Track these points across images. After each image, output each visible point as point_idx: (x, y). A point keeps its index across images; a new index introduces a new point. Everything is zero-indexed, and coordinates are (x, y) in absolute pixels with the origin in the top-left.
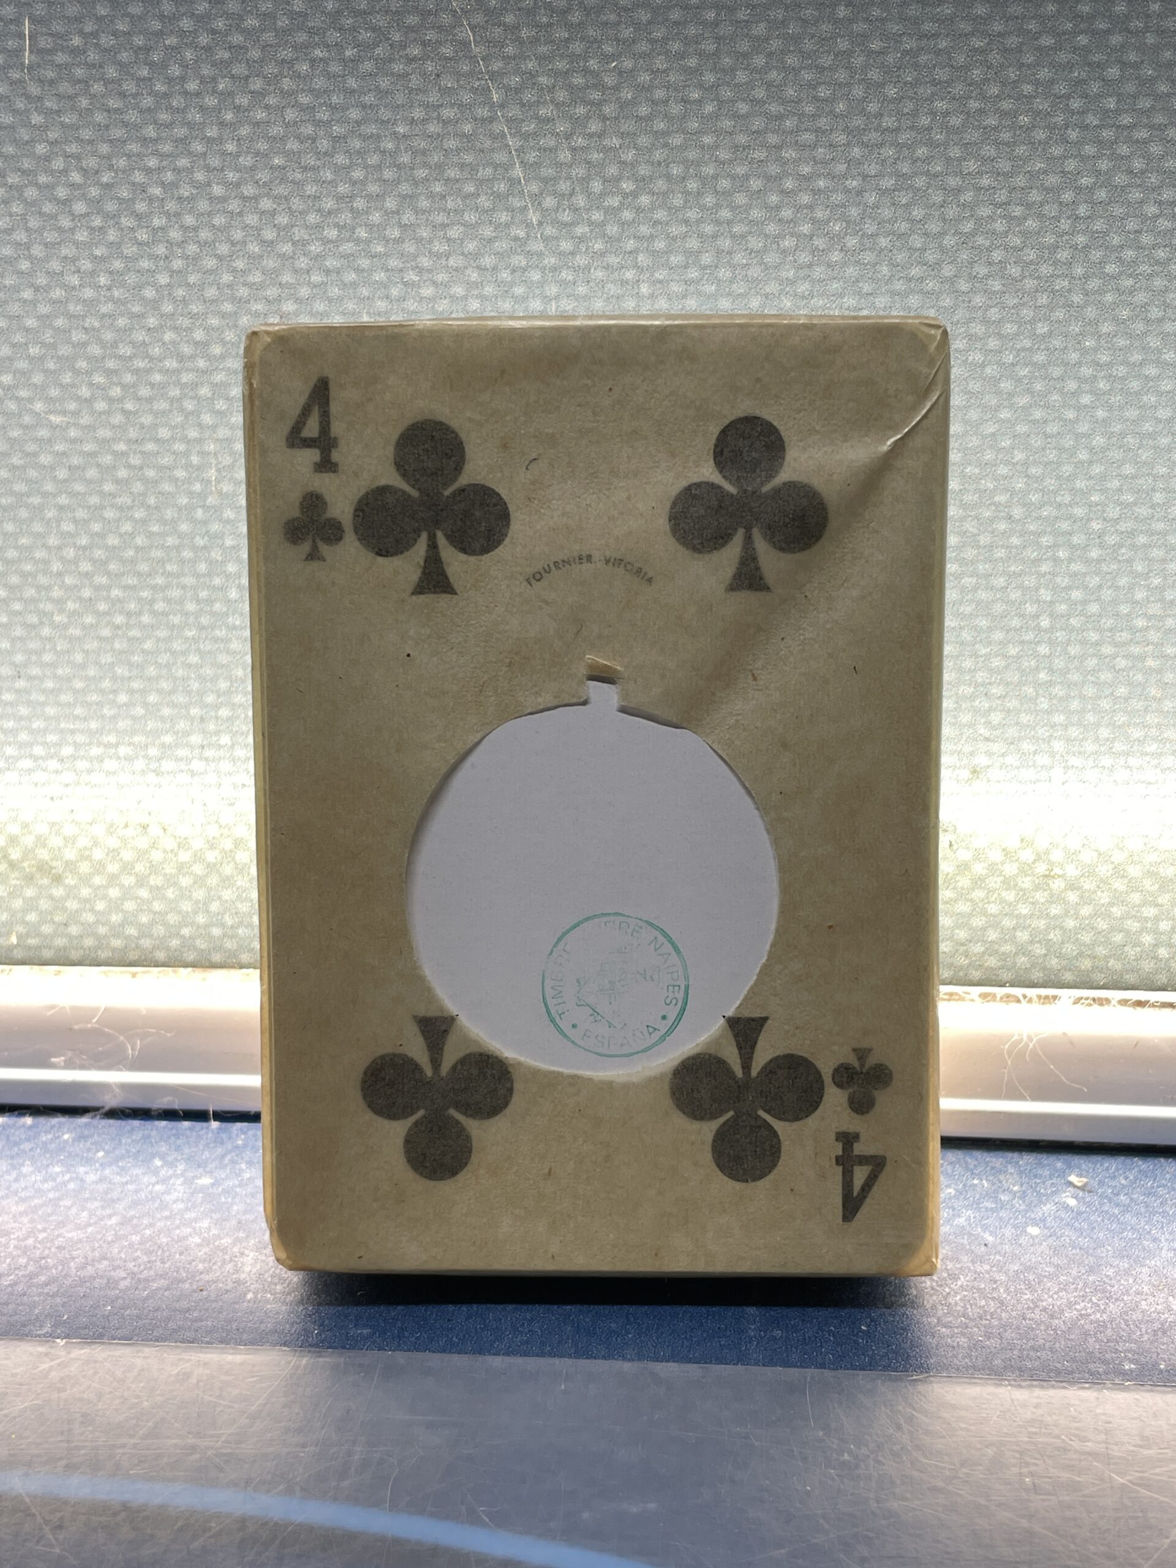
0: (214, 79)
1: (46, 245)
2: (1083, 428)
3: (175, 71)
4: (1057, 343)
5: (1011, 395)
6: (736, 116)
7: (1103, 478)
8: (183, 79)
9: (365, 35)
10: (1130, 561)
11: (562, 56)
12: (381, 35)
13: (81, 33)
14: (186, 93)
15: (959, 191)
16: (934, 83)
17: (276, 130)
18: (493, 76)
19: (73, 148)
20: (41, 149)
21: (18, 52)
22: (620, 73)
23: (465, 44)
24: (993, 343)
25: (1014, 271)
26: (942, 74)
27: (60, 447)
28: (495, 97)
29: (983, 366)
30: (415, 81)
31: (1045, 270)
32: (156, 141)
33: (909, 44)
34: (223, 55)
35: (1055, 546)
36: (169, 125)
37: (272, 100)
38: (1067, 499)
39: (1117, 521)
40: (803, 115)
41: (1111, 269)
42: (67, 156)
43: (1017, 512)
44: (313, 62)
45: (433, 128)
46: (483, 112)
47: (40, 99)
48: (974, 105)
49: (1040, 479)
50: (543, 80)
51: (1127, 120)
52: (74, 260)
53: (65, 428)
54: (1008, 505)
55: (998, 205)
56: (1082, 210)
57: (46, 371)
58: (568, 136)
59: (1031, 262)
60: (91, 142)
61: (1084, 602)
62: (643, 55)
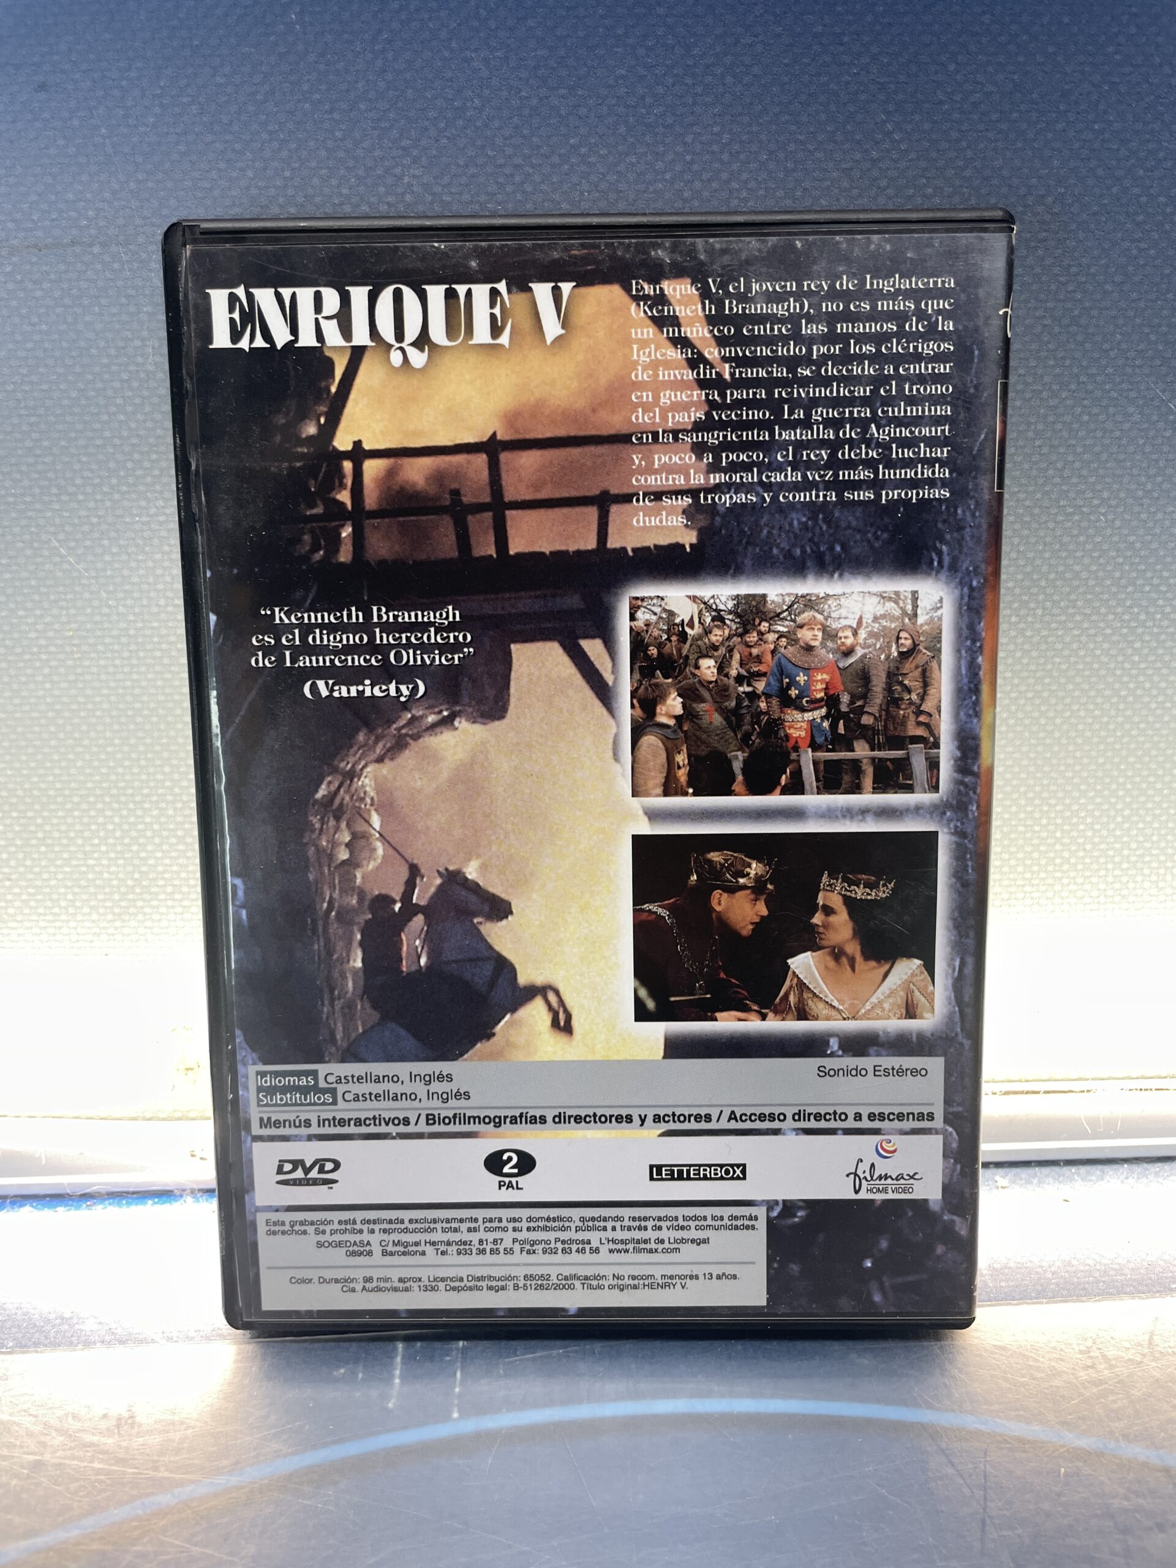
7: (1129, 829)
10: (1142, 869)
15: (1063, 698)
16: (1054, 650)
26: (1059, 646)
29: (1073, 778)
33: (1045, 633)
35: (1106, 863)
38: (1112, 840)
39: (1135, 850)
41: (1134, 732)
43: (1088, 847)
48: (1073, 659)
56: (1121, 706)
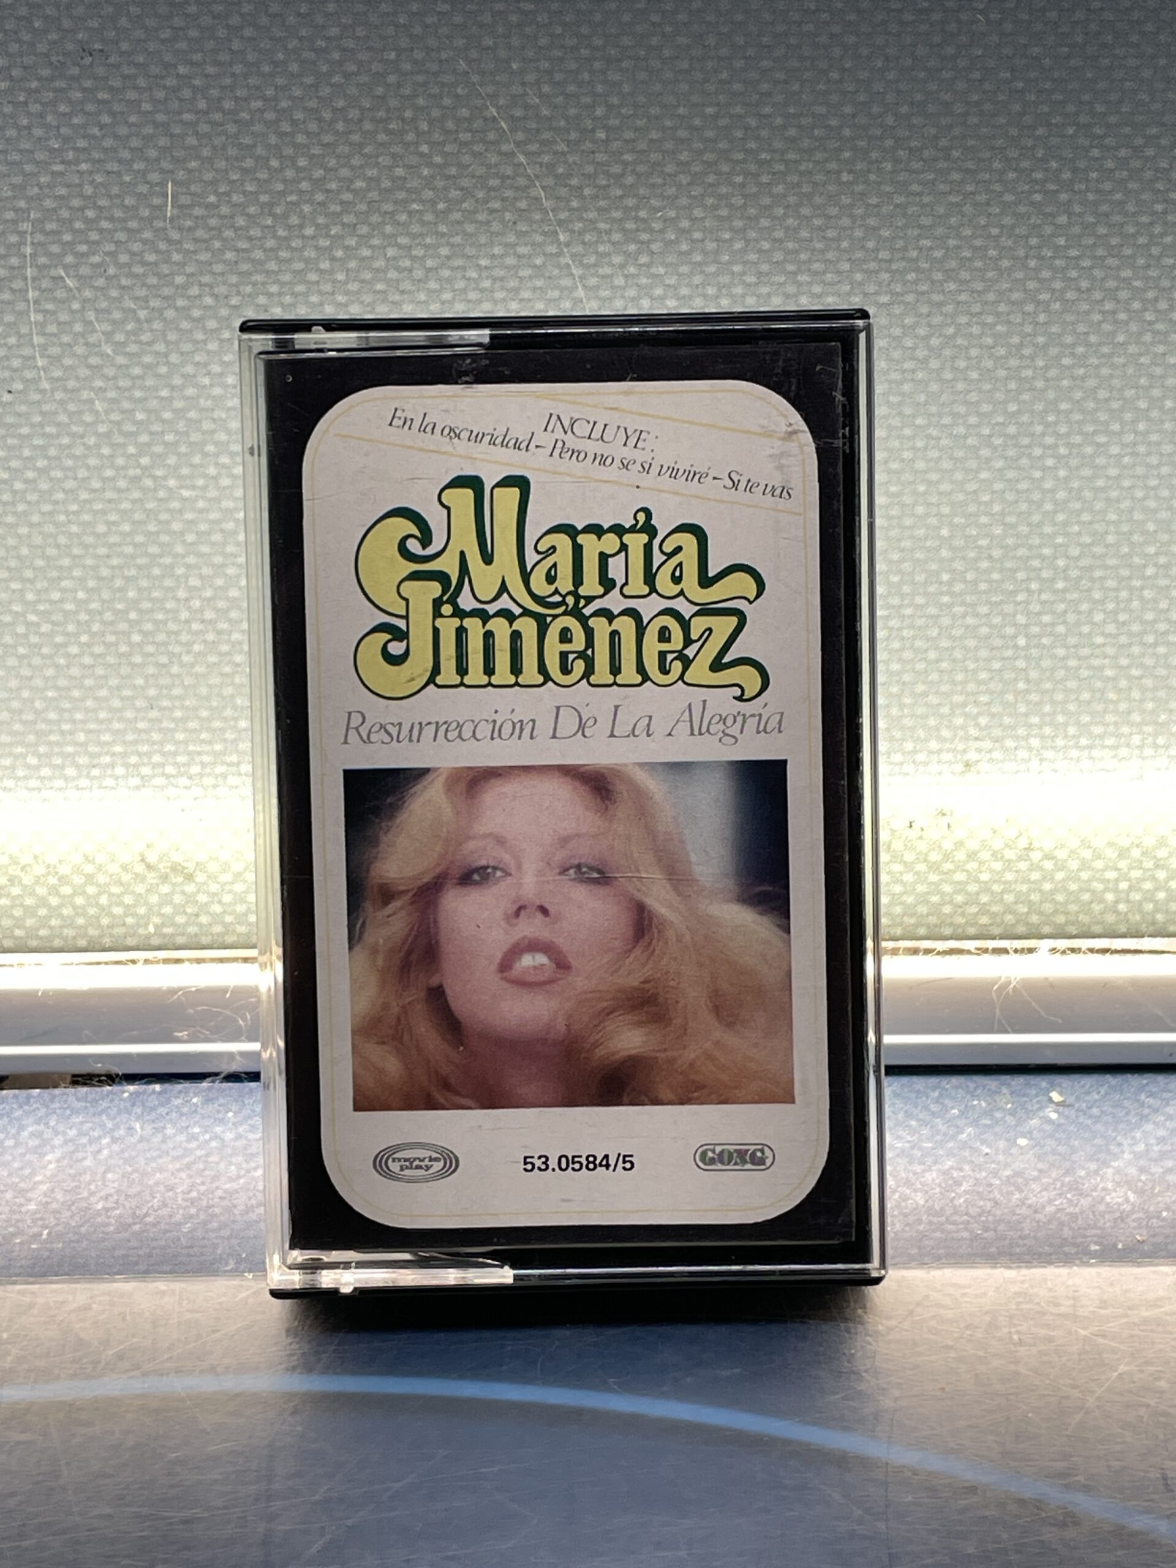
0: (327, 226)
1: (182, 354)
2: (1048, 485)
3: (294, 220)
4: (1025, 418)
5: (988, 460)
6: (760, 251)
8: (301, 226)
9: (454, 194)
11: (617, 209)
12: (467, 193)
13: (216, 193)
14: (303, 237)
17: (379, 263)
18: (560, 223)
19: (207, 279)
20: (179, 280)
21: (162, 208)
22: (665, 221)
23: (537, 199)
24: (973, 420)
25: (989, 364)
27: (189, 516)
28: (562, 237)
30: (496, 226)
31: (1013, 362)
32: (277, 273)
34: (335, 208)
36: (288, 261)
37: (376, 242)
40: (814, 250)
42: (201, 285)
44: (410, 213)
45: (510, 261)
46: (552, 249)
47: (180, 242)
49: (1012, 526)
50: (602, 226)
51: (1074, 253)
52: (206, 365)
53: (195, 500)
54: (989, 548)
55: (973, 315)
57: (179, 455)
58: (622, 266)
59: (1002, 357)
60: (222, 274)
61: (1053, 625)
62: (683, 208)
